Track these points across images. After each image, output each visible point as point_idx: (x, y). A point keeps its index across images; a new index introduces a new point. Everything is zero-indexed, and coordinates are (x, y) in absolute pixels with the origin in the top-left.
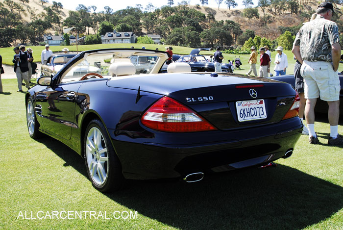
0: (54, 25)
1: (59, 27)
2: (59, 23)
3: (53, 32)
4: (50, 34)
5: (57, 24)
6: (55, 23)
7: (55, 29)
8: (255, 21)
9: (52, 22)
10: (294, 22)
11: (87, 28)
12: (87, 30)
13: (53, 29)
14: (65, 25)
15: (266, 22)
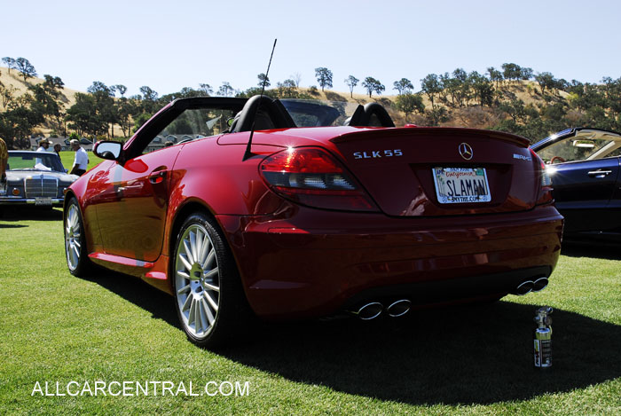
0: (48, 118)
1: (57, 122)
2: (58, 115)
3: (47, 132)
4: (42, 134)
5: (54, 117)
6: (51, 114)
7: (50, 125)
8: (418, 117)
9: (44, 113)
10: (487, 120)
11: (110, 125)
12: (110, 130)
13: (46, 125)
14: (69, 119)
15: (436, 118)
